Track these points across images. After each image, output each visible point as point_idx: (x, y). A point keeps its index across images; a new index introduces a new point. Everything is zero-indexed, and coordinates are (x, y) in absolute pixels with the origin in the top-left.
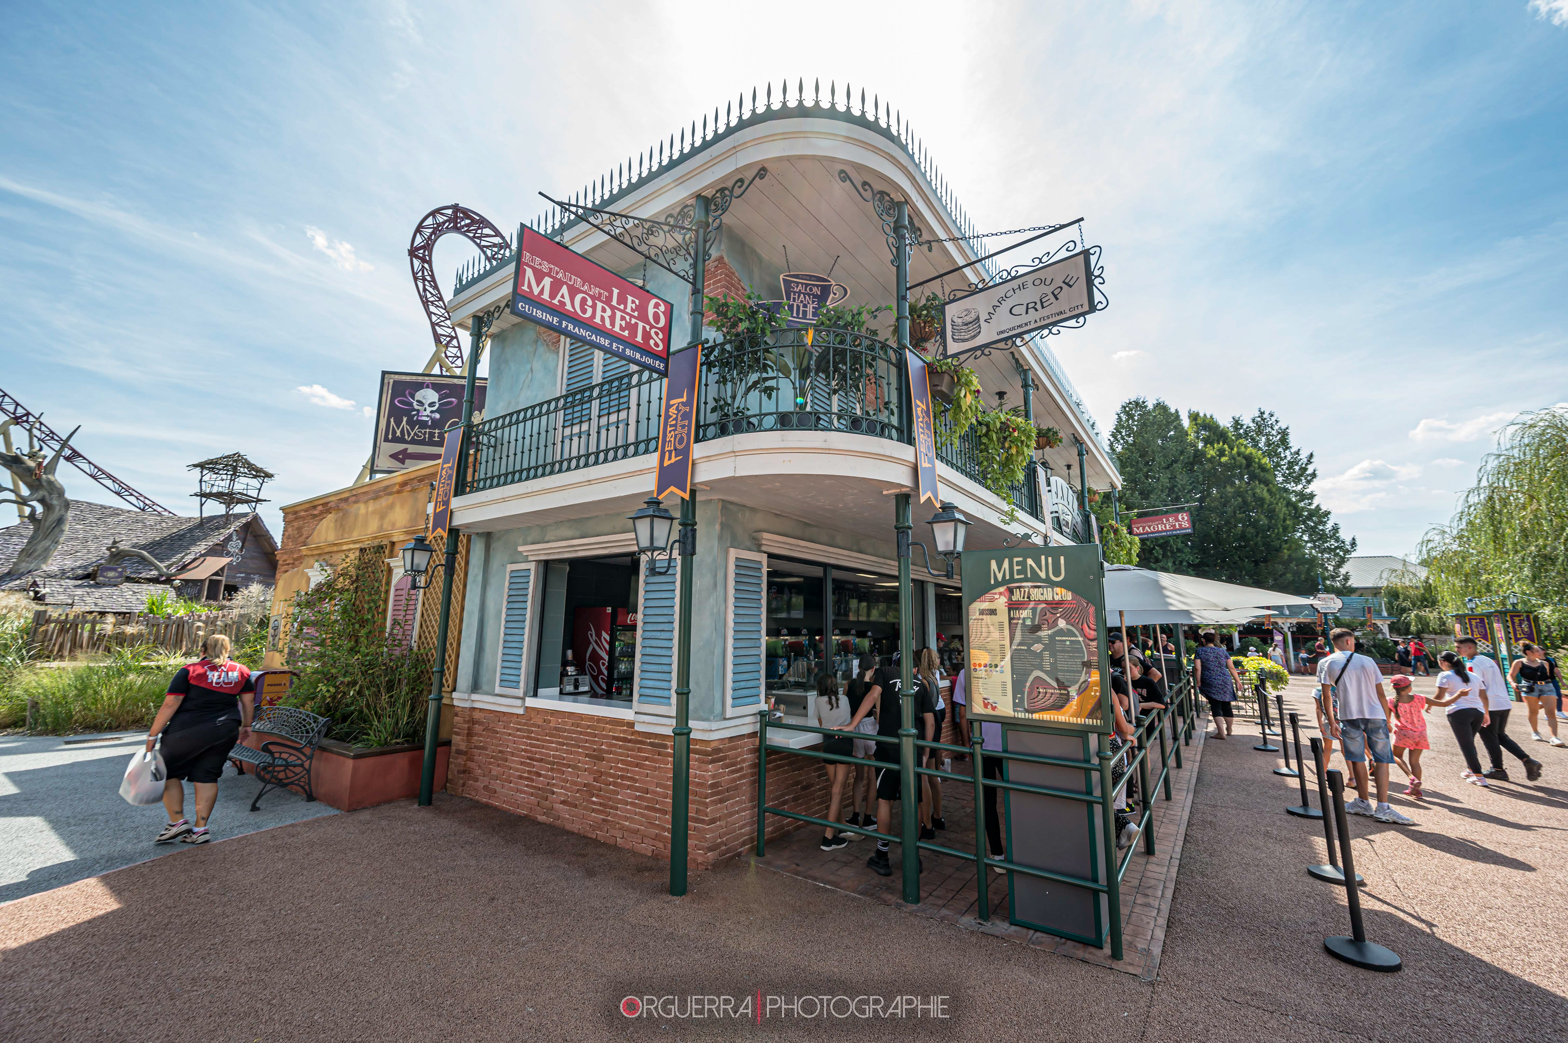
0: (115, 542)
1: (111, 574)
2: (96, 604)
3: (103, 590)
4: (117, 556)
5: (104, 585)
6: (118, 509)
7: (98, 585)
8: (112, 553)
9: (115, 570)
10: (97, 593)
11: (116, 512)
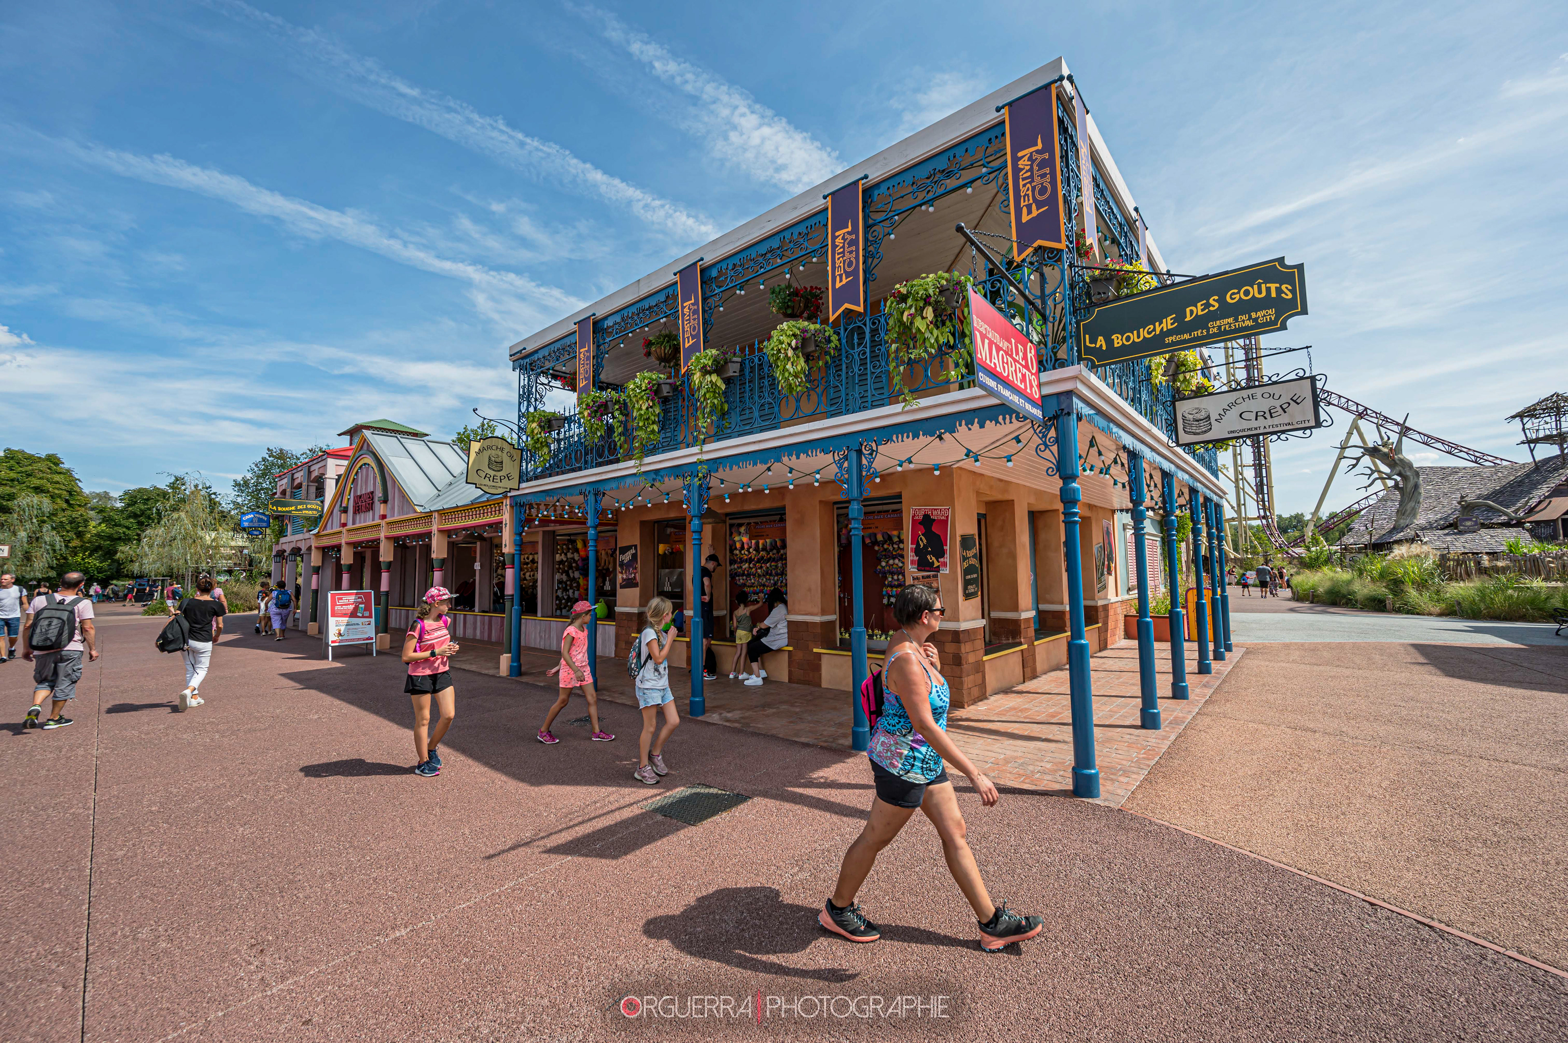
0: (1462, 497)
1: (1469, 523)
2: (1464, 547)
3: (1466, 536)
4: (1467, 508)
5: (1466, 532)
6: (1455, 468)
7: (1461, 533)
8: (1462, 506)
9: (1470, 520)
10: (1462, 538)
11: (1455, 471)
